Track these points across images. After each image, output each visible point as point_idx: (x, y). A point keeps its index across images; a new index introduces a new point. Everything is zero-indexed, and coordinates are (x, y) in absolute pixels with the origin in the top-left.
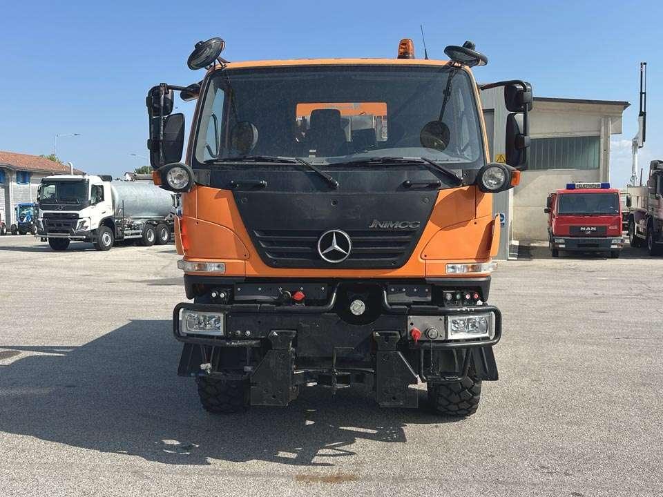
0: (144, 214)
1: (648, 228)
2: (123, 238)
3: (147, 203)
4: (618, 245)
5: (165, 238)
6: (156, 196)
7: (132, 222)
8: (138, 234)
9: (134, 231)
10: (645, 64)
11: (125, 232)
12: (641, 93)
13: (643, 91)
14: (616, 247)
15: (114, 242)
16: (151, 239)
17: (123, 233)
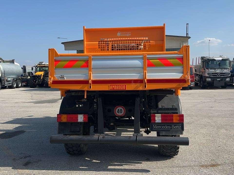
0: (11, 76)
1: (200, 79)
2: (4, 85)
3: (13, 72)
4: (193, 85)
5: (20, 85)
6: (16, 69)
7: (7, 79)
8: (10, 84)
9: (8, 83)
10: (188, 24)
11: (5, 83)
12: (187, 34)
13: (187, 33)
14: (192, 86)
15: (2, 87)
16: (15, 86)
17: (4, 84)
